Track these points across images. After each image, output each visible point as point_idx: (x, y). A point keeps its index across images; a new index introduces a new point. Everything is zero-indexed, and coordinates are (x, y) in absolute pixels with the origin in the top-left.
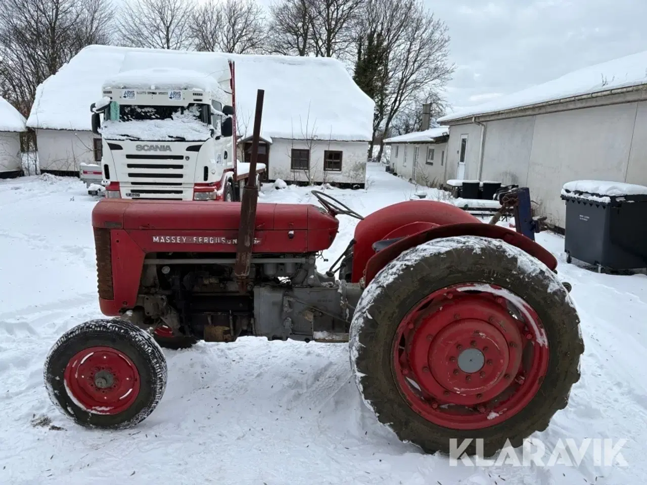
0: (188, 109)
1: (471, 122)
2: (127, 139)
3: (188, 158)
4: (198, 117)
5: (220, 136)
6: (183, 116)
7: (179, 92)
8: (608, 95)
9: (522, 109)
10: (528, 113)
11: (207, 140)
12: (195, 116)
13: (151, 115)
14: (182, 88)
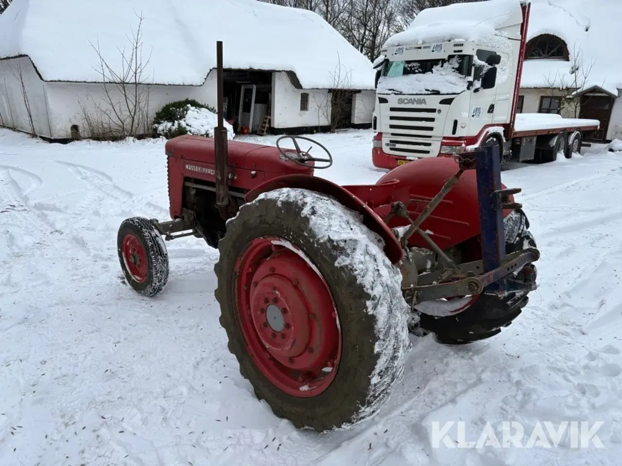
0: (448, 61)
2: (392, 93)
3: (440, 111)
4: (456, 69)
5: (479, 88)
6: (442, 68)
7: (441, 45)
11: (462, 92)
12: (453, 68)
13: (415, 69)
14: (445, 40)
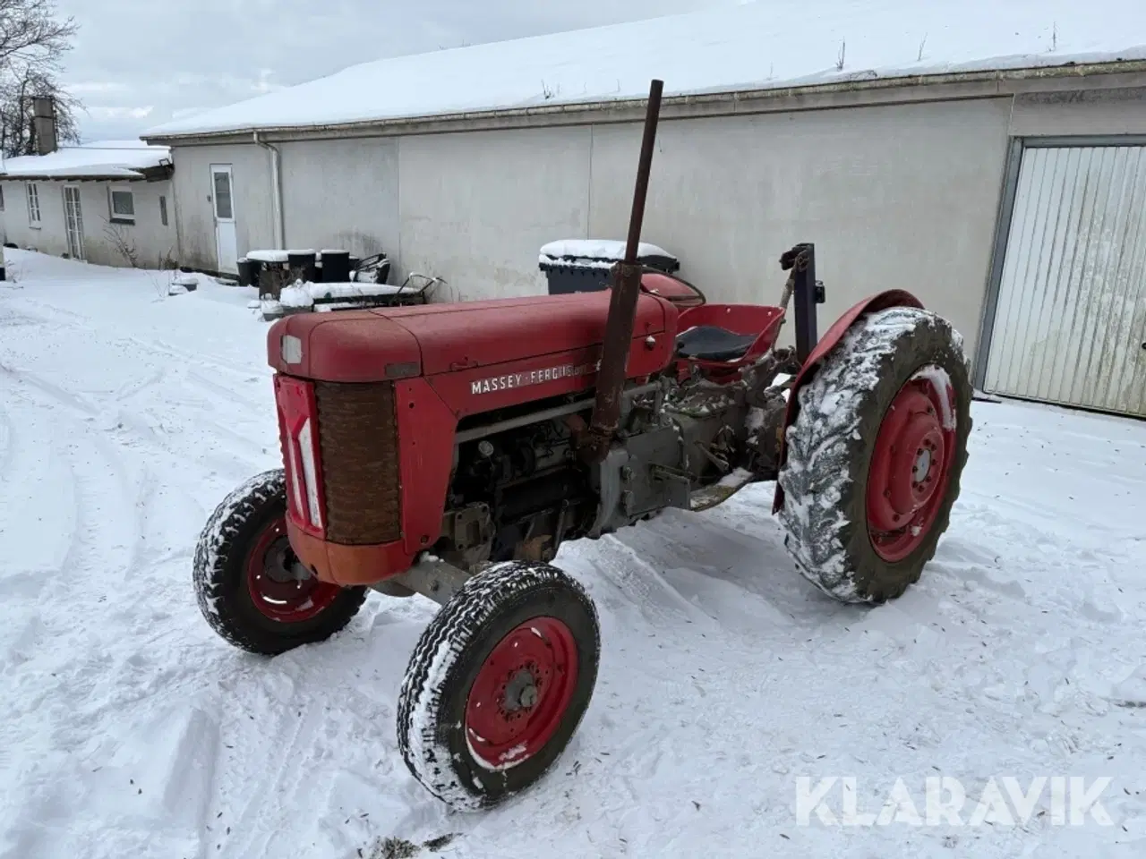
1: (251, 140)
8: (558, 112)
9: (380, 126)
10: (389, 132)
